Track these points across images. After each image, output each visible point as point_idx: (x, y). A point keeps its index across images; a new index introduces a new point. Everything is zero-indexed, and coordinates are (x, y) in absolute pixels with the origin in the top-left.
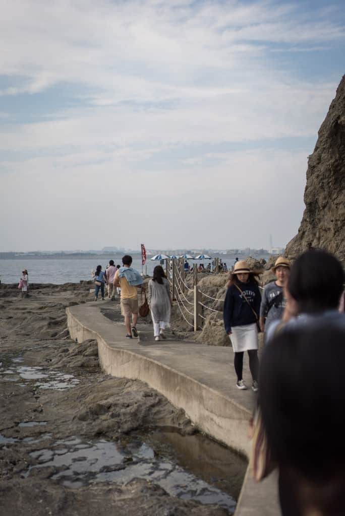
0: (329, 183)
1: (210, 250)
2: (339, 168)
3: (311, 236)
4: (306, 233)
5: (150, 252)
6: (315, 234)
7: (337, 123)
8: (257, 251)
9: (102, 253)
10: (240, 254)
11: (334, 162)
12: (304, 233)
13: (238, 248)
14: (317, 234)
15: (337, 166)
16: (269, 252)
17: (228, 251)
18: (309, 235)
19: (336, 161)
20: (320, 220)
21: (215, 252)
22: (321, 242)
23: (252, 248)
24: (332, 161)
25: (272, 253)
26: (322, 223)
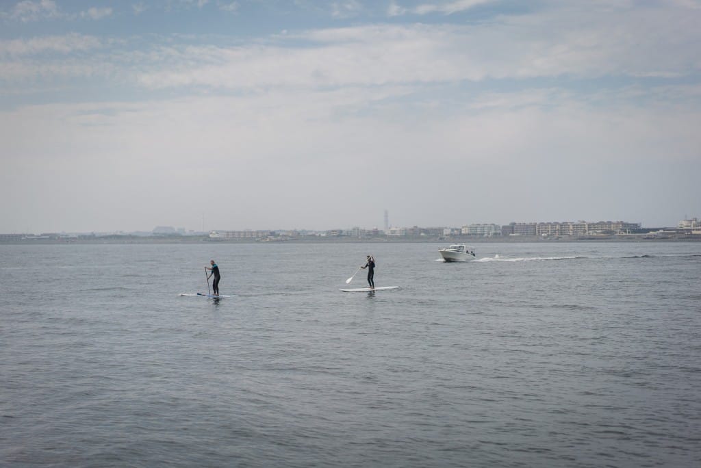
1: (303, 231)
5: (217, 233)
8: (369, 231)
9: (149, 235)
10: (344, 236)
13: (343, 229)
16: (386, 233)
17: (328, 232)
21: (310, 234)
23: (362, 228)
25: (390, 234)
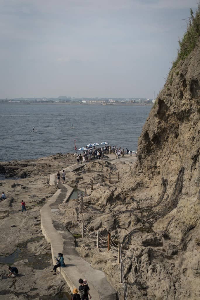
0: (145, 152)
2: (148, 147)
3: (140, 167)
4: (138, 166)
6: (141, 167)
7: (147, 132)
11: (146, 145)
12: (137, 165)
14: (142, 167)
15: (147, 147)
18: (139, 167)
19: (147, 144)
20: (143, 162)
22: (144, 170)
24: (146, 144)
26: (144, 164)
